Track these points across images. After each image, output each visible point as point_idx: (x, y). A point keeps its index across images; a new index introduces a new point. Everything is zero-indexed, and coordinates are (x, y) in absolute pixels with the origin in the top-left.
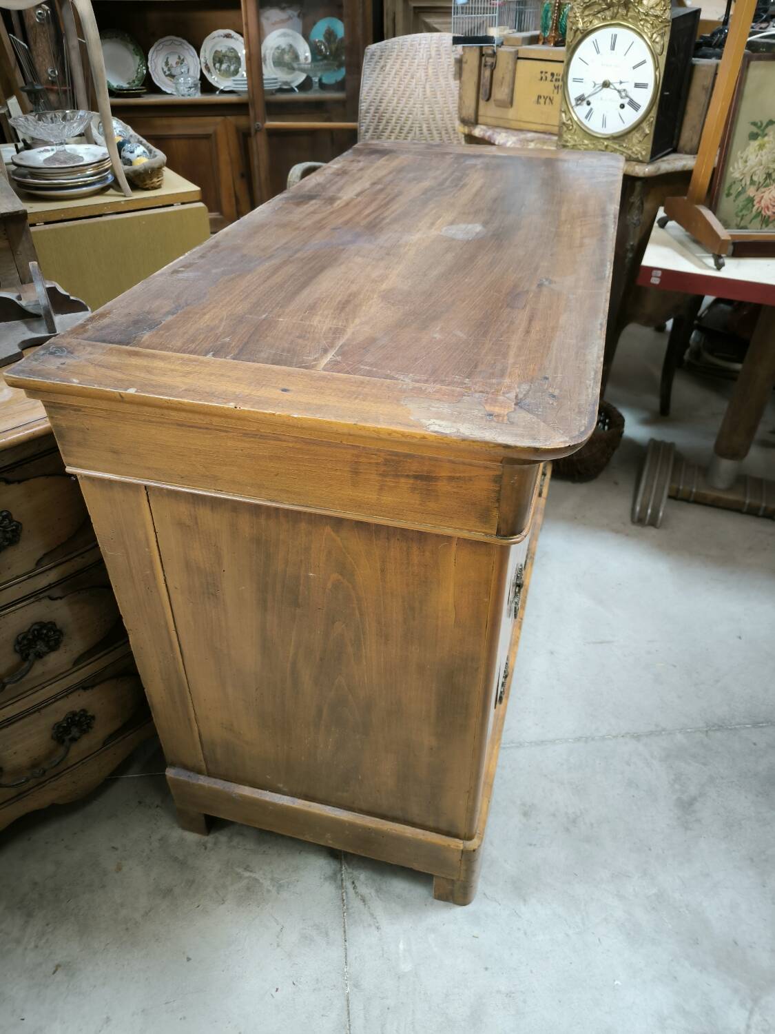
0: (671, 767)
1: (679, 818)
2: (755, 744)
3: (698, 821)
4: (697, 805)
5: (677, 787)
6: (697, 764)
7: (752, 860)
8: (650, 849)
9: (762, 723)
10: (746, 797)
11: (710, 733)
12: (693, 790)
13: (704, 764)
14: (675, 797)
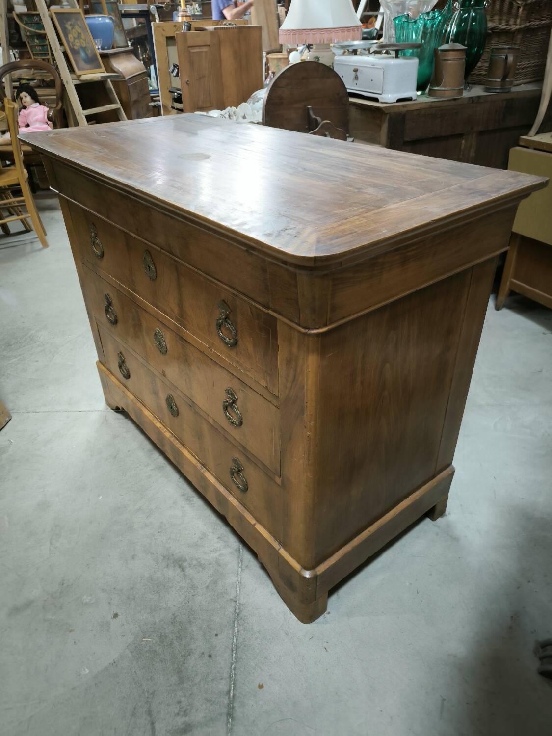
0: (210, 564)
1: (173, 555)
2: (217, 635)
3: (168, 566)
4: (178, 570)
5: (195, 562)
6: (208, 582)
7: (132, 589)
8: (159, 532)
9: (236, 653)
10: (174, 606)
11: (233, 603)
12: (189, 571)
13: (208, 587)
14: (187, 558)
